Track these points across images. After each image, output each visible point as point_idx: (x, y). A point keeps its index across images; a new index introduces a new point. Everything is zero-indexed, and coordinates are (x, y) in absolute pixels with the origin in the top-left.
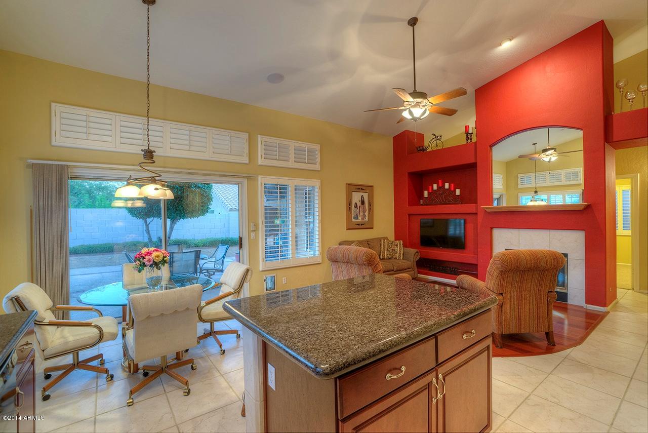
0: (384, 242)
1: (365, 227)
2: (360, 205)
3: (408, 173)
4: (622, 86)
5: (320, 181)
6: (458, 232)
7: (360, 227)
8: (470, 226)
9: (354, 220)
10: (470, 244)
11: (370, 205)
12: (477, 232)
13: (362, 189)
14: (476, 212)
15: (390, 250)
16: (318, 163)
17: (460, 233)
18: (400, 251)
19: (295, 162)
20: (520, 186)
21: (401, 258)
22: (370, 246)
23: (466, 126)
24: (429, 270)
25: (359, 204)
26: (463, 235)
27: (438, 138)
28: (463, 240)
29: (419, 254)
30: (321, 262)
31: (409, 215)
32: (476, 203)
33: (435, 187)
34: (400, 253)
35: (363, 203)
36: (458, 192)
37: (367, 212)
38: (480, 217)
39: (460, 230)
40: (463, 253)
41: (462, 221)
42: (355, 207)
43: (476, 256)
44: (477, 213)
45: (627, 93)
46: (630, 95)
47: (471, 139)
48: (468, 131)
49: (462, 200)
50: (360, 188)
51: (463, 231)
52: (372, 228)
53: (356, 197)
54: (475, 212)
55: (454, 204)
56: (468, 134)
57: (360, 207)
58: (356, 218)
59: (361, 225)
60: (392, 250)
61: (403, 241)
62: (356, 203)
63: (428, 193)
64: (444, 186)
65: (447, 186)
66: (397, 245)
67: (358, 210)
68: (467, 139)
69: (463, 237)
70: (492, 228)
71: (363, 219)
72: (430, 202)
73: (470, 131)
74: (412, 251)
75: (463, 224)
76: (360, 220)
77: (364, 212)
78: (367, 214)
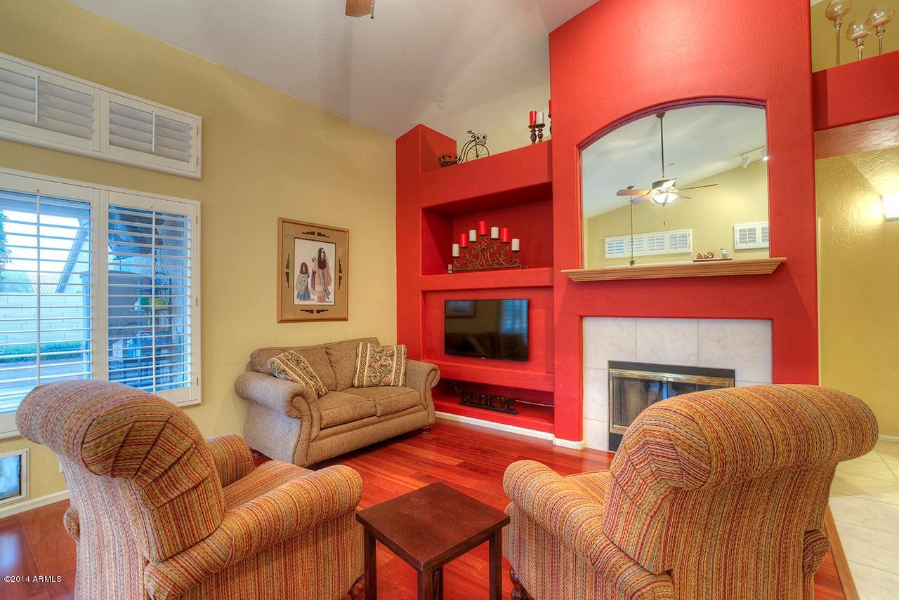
0: (364, 349)
1: (328, 317)
2: (316, 269)
3: (423, 209)
4: (839, 12)
5: (199, 203)
6: (517, 326)
7: (315, 315)
8: (539, 314)
9: (297, 302)
10: (538, 351)
11: (340, 272)
12: (553, 325)
13: (319, 234)
14: (552, 285)
15: (377, 365)
16: (193, 160)
17: (521, 328)
18: (398, 369)
19: (111, 143)
20: (607, 256)
21: (400, 384)
22: (332, 358)
23: (531, 113)
24: (461, 404)
25: (312, 266)
26: (525, 332)
27: (478, 140)
28: (526, 340)
29: (439, 372)
30: (199, 401)
31: (424, 293)
32: (551, 265)
33: (473, 235)
34: (397, 373)
35: (322, 264)
36: (515, 244)
37: (333, 283)
38: (559, 294)
39: (521, 323)
40: (525, 369)
41: (525, 303)
42: (301, 272)
43: (552, 375)
44: (551, 287)
45: (851, 25)
46: (859, 30)
47: (541, 137)
48: (535, 122)
49: (524, 260)
50: (315, 232)
51: (525, 325)
52: (346, 319)
53: (305, 252)
54: (548, 284)
55: (508, 268)
56: (535, 127)
57: (314, 273)
58: (305, 295)
59: (318, 312)
60: (382, 365)
61: (407, 347)
62: (304, 265)
63: (461, 248)
64: (489, 232)
65: (495, 232)
66: (392, 355)
67: (310, 280)
68: (533, 137)
69: (526, 336)
70: (581, 317)
71: (321, 299)
72: (463, 266)
73: (539, 122)
74: (424, 367)
75: (525, 309)
76: (314, 301)
77: (326, 284)
78: (331, 288)
